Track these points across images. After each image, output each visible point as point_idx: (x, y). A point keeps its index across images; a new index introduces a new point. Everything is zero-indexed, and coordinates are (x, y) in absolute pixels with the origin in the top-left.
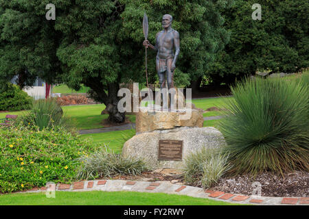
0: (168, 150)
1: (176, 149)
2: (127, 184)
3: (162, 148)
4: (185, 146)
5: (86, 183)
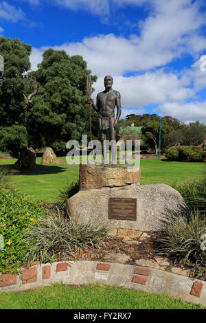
0: (120, 209)
1: (129, 207)
3: (113, 207)
4: (139, 204)
5: (39, 268)
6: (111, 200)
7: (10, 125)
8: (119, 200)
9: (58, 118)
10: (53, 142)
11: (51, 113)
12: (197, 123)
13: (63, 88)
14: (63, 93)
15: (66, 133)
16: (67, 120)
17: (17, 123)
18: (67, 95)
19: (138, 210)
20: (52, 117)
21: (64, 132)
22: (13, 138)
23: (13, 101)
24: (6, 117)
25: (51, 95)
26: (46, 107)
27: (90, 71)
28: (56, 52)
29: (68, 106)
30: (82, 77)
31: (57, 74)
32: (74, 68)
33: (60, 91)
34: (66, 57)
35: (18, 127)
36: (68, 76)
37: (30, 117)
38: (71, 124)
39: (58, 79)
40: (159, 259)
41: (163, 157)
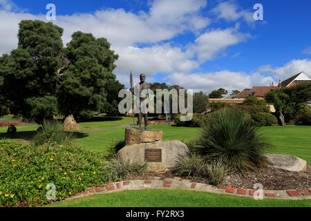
0: (152, 155)
1: (157, 154)
2: (145, 182)
3: (147, 154)
4: (163, 153)
5: (114, 184)
6: (146, 150)
7: (42, 96)
8: (151, 150)
9: (87, 91)
10: (81, 110)
11: (81, 87)
12: (201, 93)
13: (93, 66)
14: (92, 69)
15: (92, 103)
16: (94, 92)
17: (48, 94)
18: (96, 72)
19: (162, 156)
20: (81, 90)
21: (91, 102)
22: (45, 107)
23: (47, 75)
24: (39, 88)
25: (81, 71)
26: (77, 81)
27: (113, 52)
28: (84, 34)
29: (95, 80)
30: (107, 57)
31: (86, 54)
32: (101, 49)
33: (89, 68)
34: (93, 39)
35: (49, 97)
36: (96, 55)
37: (60, 89)
38: (97, 95)
39: (87, 58)
40: (176, 178)
41: (173, 123)
